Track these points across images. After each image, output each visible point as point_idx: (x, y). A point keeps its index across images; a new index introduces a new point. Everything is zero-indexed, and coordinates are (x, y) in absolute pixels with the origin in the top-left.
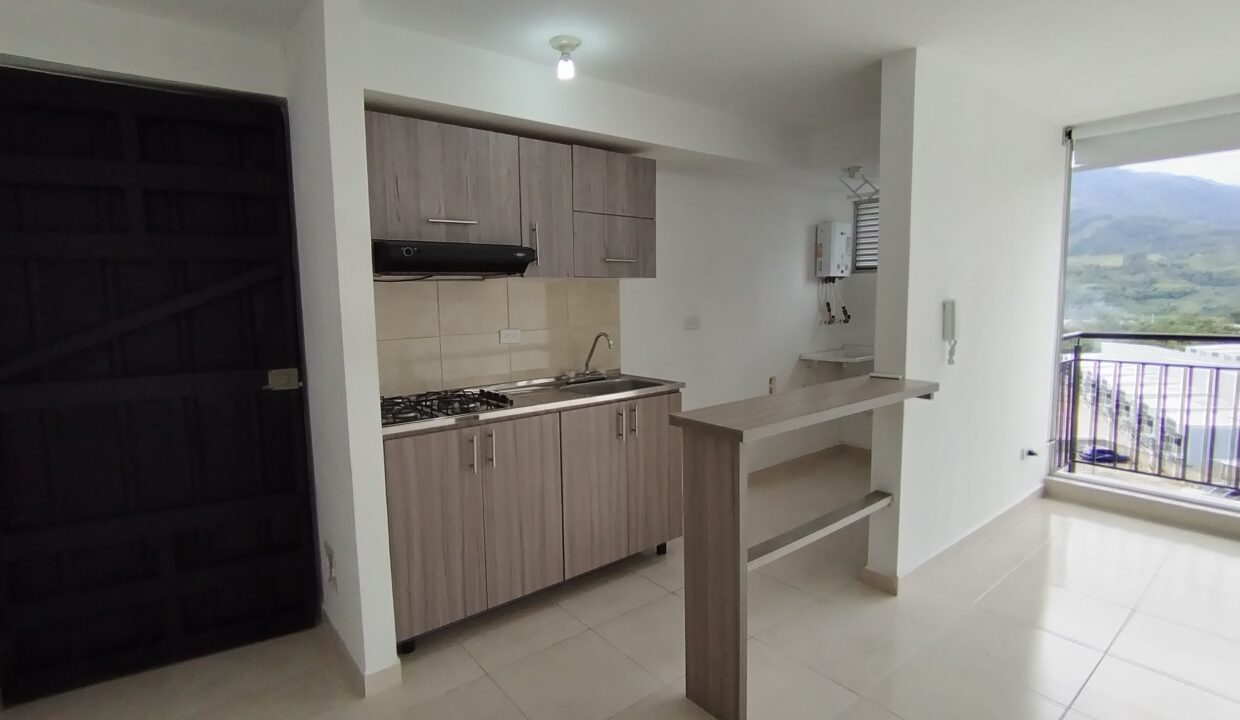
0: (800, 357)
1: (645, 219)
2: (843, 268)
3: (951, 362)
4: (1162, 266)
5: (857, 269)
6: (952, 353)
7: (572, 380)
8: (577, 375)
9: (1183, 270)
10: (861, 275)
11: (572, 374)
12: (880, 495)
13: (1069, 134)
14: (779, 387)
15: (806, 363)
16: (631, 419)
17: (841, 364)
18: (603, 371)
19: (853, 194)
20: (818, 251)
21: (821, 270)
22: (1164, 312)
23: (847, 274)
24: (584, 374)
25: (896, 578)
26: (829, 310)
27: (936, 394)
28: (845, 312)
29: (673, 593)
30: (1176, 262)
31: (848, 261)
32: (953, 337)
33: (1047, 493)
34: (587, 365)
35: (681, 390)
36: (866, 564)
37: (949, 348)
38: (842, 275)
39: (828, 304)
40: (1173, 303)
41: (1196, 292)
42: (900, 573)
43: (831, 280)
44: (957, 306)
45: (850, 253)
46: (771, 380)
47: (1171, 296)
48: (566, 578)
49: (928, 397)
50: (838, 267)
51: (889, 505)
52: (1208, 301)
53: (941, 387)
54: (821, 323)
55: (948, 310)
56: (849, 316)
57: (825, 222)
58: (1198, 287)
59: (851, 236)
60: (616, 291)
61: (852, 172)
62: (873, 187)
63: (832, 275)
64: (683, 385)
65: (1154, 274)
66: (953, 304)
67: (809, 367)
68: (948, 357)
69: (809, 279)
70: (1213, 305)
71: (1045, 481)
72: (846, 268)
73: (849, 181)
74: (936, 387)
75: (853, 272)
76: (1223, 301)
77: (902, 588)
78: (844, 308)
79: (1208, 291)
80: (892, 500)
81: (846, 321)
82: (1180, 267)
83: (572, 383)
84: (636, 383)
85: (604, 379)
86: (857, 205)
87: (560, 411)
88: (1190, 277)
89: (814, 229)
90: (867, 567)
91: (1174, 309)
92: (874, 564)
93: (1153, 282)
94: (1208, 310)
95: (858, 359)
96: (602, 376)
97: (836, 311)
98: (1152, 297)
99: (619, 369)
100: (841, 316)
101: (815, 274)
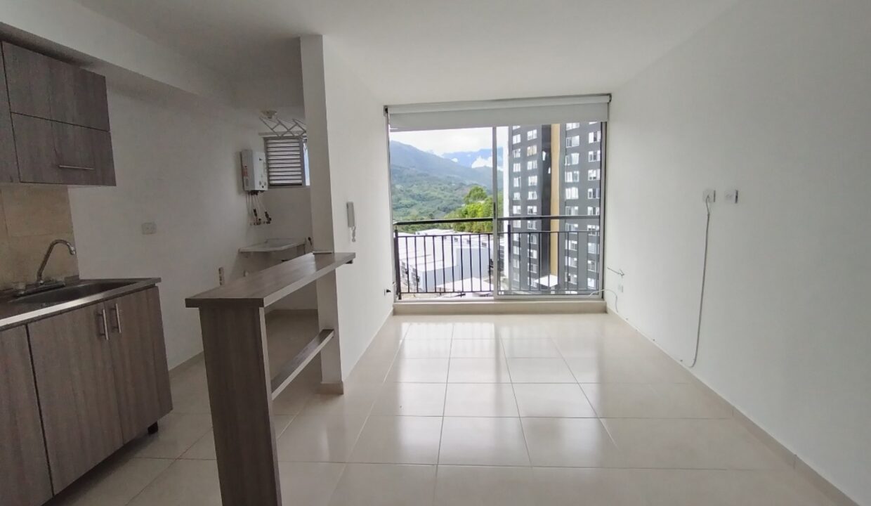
0: (239, 250)
1: (99, 131)
2: (263, 184)
3: (354, 240)
4: (402, 191)
5: (271, 186)
6: (354, 235)
7: (23, 293)
8: (28, 286)
9: (410, 193)
10: (273, 190)
11: (22, 286)
12: (326, 332)
13: (386, 110)
14: (226, 275)
15: (244, 255)
16: (112, 317)
17: (269, 252)
18: (61, 279)
19: (271, 131)
20: (244, 173)
21: (247, 185)
22: (405, 215)
23: (266, 188)
24: (37, 285)
25: (342, 382)
26: (256, 215)
27: (354, 260)
28: (267, 215)
29: (178, 459)
30: (408, 189)
31: (265, 179)
32: (354, 225)
33: (395, 313)
34: (40, 275)
35: (156, 285)
36: (321, 380)
37: (351, 232)
38: (262, 189)
39: (255, 211)
40: (409, 210)
41: (415, 204)
42: (343, 380)
43: (255, 193)
44: (354, 205)
45: (266, 174)
46: (220, 270)
47: (406, 206)
48: (55, 493)
49: (350, 262)
50: (260, 183)
51: (333, 337)
52: (420, 209)
53: (356, 255)
54: (251, 225)
55: (350, 207)
56: (270, 219)
57: (246, 150)
58: (416, 202)
59: (265, 161)
60: (65, 200)
61: (270, 114)
62: (285, 127)
63: (256, 189)
64: (159, 280)
65: (399, 195)
66: (352, 204)
67: (247, 257)
68: (352, 238)
69: (239, 192)
70: (422, 211)
71: (394, 306)
72: (265, 184)
73: (268, 122)
74: (354, 255)
75: (269, 188)
76: (425, 208)
77: (346, 389)
78: (266, 213)
79: (420, 204)
80: (334, 333)
81: (268, 223)
82: (408, 191)
83: (22, 295)
84: (102, 286)
85: (63, 286)
86: (266, 140)
87: (26, 324)
88: (413, 197)
89: (239, 157)
90: (323, 382)
91: (409, 213)
92: (326, 379)
93: (399, 199)
94: (421, 213)
95: (284, 248)
96: (60, 284)
97: (261, 215)
98: (400, 208)
99: (78, 276)
100: (264, 219)
101: (244, 189)
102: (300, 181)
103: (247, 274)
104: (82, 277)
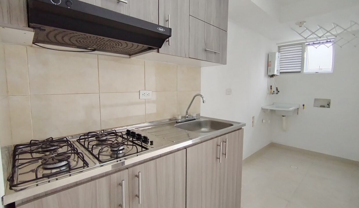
0: (262, 107)
1: (223, 30)
2: (278, 72)
5: (281, 72)
7: (180, 121)
8: (182, 117)
10: (282, 75)
11: (180, 118)
14: (255, 121)
15: (264, 110)
17: (275, 111)
18: (194, 115)
20: (269, 64)
21: (270, 71)
23: (279, 74)
24: (185, 117)
26: (271, 89)
28: (277, 90)
31: (279, 69)
34: (187, 112)
38: (277, 74)
39: (271, 87)
43: (273, 76)
45: (279, 66)
46: (253, 117)
54: (268, 94)
56: (279, 91)
61: (301, 24)
63: (275, 74)
67: (264, 112)
69: (265, 75)
78: (277, 88)
81: (278, 93)
85: (195, 119)
86: (279, 47)
87: (186, 148)
89: (267, 55)
97: (274, 89)
99: (200, 114)
100: (276, 92)
101: (267, 74)
102: (299, 70)
103: (264, 121)
104: (201, 115)
